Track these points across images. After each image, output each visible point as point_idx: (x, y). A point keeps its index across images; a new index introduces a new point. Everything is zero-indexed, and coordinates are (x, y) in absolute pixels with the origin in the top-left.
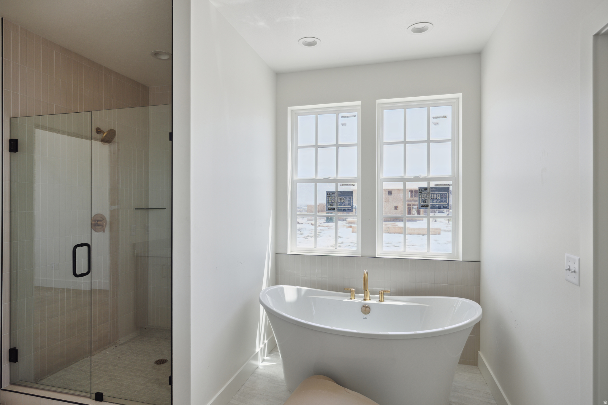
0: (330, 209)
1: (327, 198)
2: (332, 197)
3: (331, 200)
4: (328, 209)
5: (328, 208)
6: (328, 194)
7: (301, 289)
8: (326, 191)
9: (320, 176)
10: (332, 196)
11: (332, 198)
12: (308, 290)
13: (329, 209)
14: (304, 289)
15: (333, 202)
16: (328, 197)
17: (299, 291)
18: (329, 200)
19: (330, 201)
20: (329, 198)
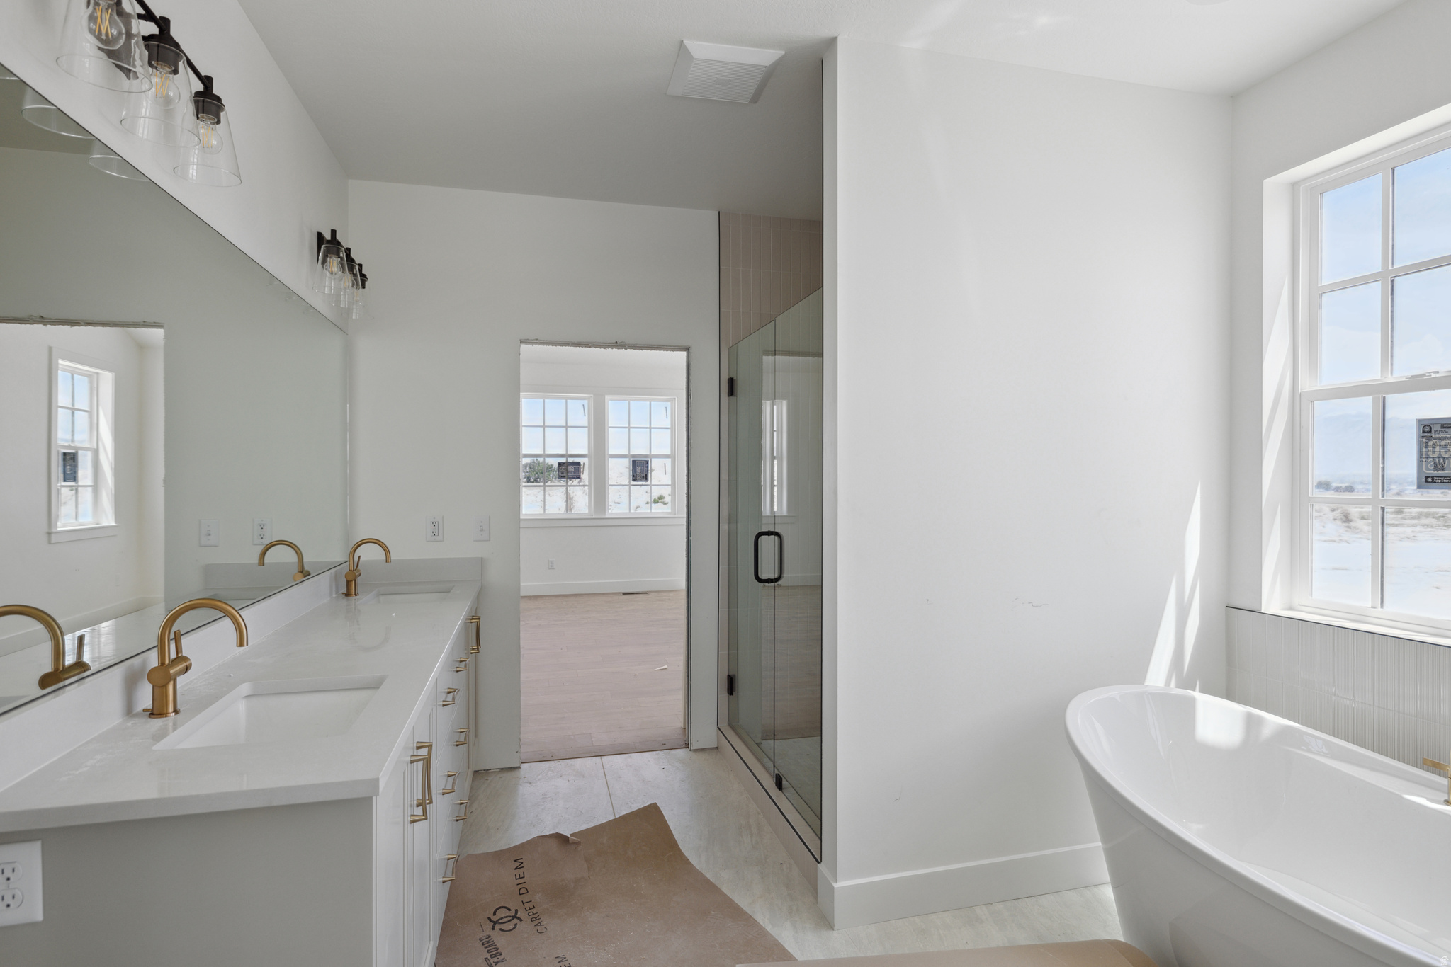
0: (1432, 482)
1: (1420, 445)
2: (1441, 439)
3: (1437, 449)
4: (1426, 481)
5: (1427, 477)
6: (1427, 429)
7: (1260, 721)
8: (1419, 421)
9: (1400, 373)
10: (1442, 435)
11: (1443, 443)
12: (1288, 727)
13: (1430, 479)
14: (1274, 721)
15: (1447, 456)
16: (1424, 440)
17: (1251, 724)
18: (1430, 448)
19: (1434, 452)
20: (1431, 443)
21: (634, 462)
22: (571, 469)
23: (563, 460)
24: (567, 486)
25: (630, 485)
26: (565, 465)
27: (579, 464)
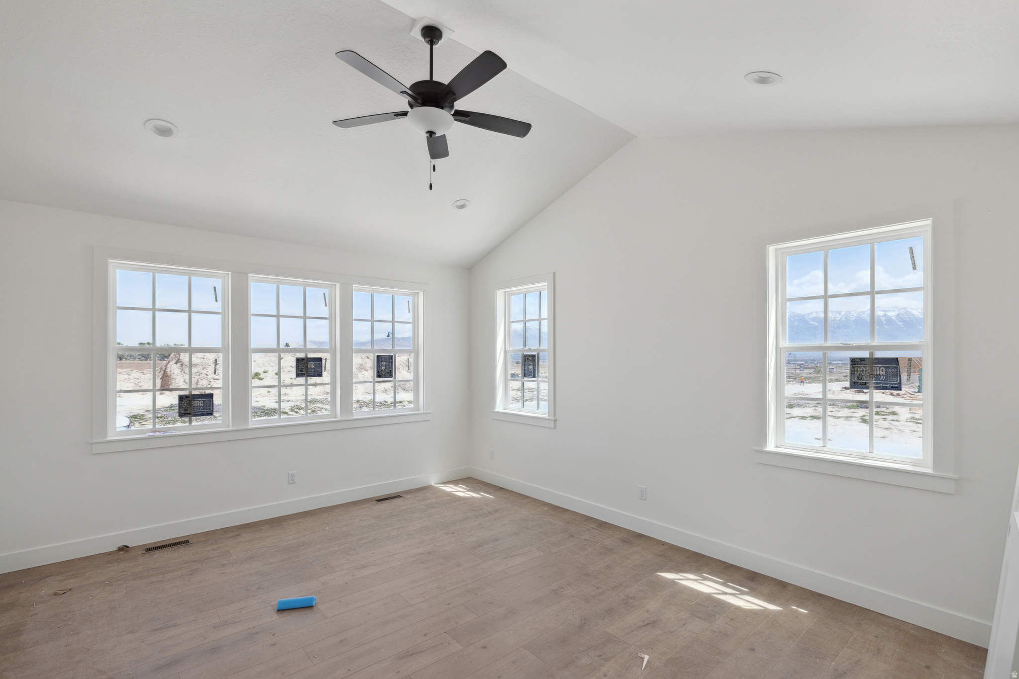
21: (378, 357)
22: (311, 365)
23: (302, 355)
24: (306, 385)
25: (374, 382)
26: (305, 361)
27: (320, 359)
